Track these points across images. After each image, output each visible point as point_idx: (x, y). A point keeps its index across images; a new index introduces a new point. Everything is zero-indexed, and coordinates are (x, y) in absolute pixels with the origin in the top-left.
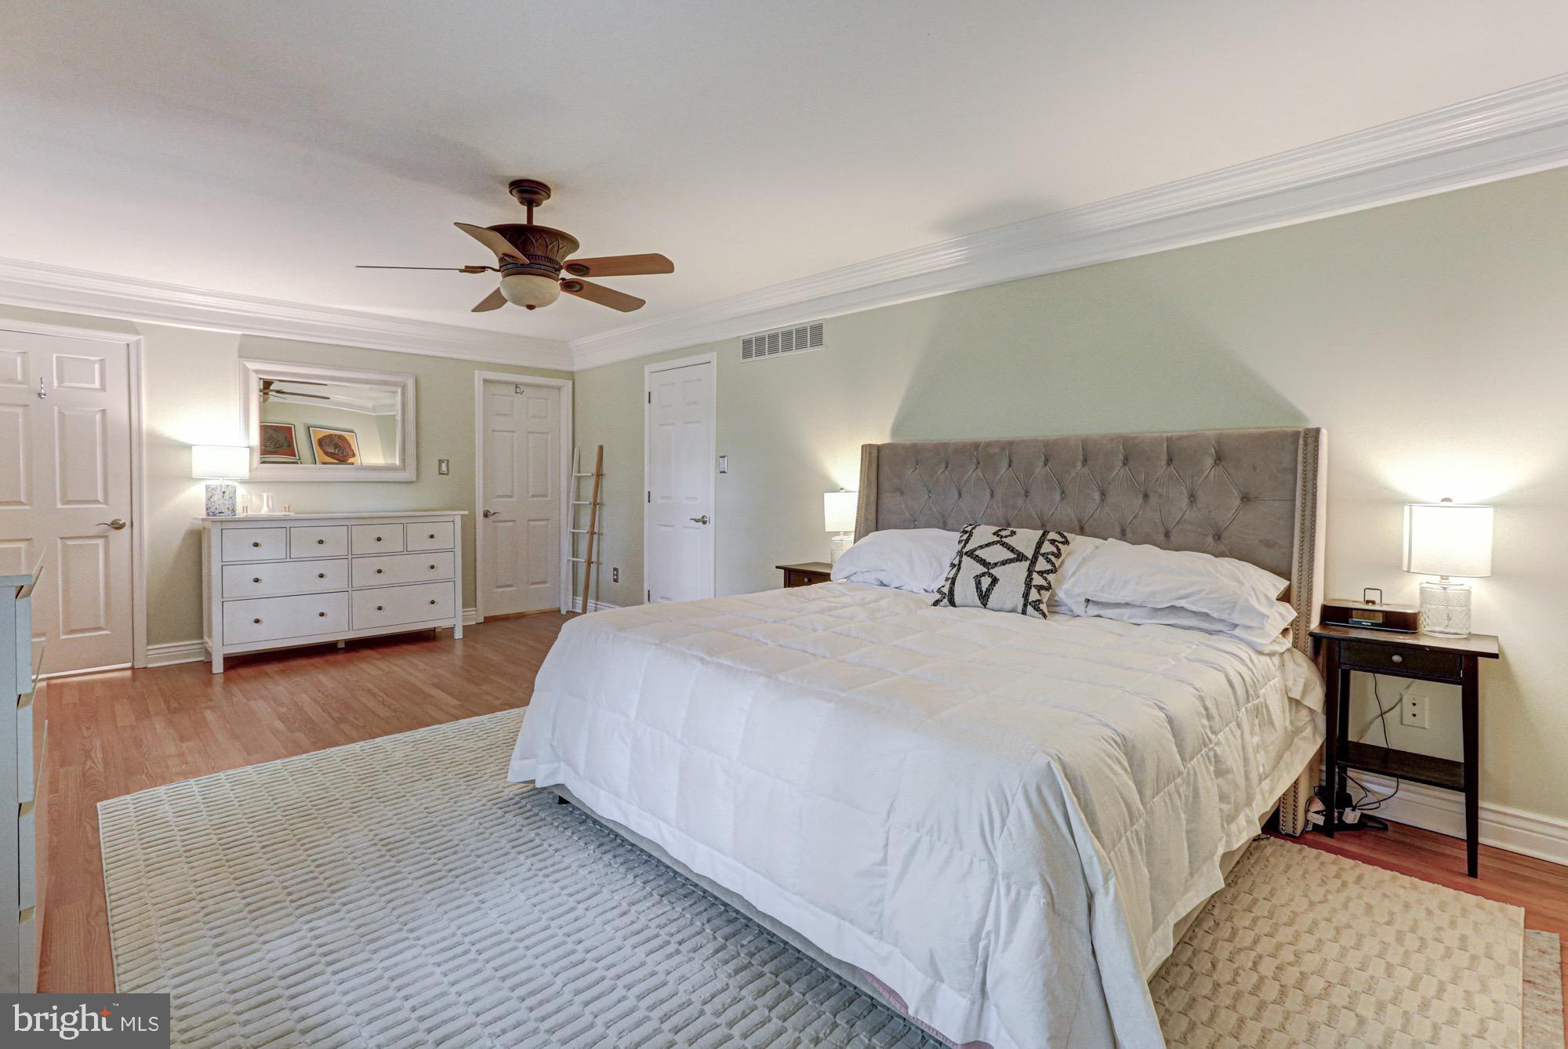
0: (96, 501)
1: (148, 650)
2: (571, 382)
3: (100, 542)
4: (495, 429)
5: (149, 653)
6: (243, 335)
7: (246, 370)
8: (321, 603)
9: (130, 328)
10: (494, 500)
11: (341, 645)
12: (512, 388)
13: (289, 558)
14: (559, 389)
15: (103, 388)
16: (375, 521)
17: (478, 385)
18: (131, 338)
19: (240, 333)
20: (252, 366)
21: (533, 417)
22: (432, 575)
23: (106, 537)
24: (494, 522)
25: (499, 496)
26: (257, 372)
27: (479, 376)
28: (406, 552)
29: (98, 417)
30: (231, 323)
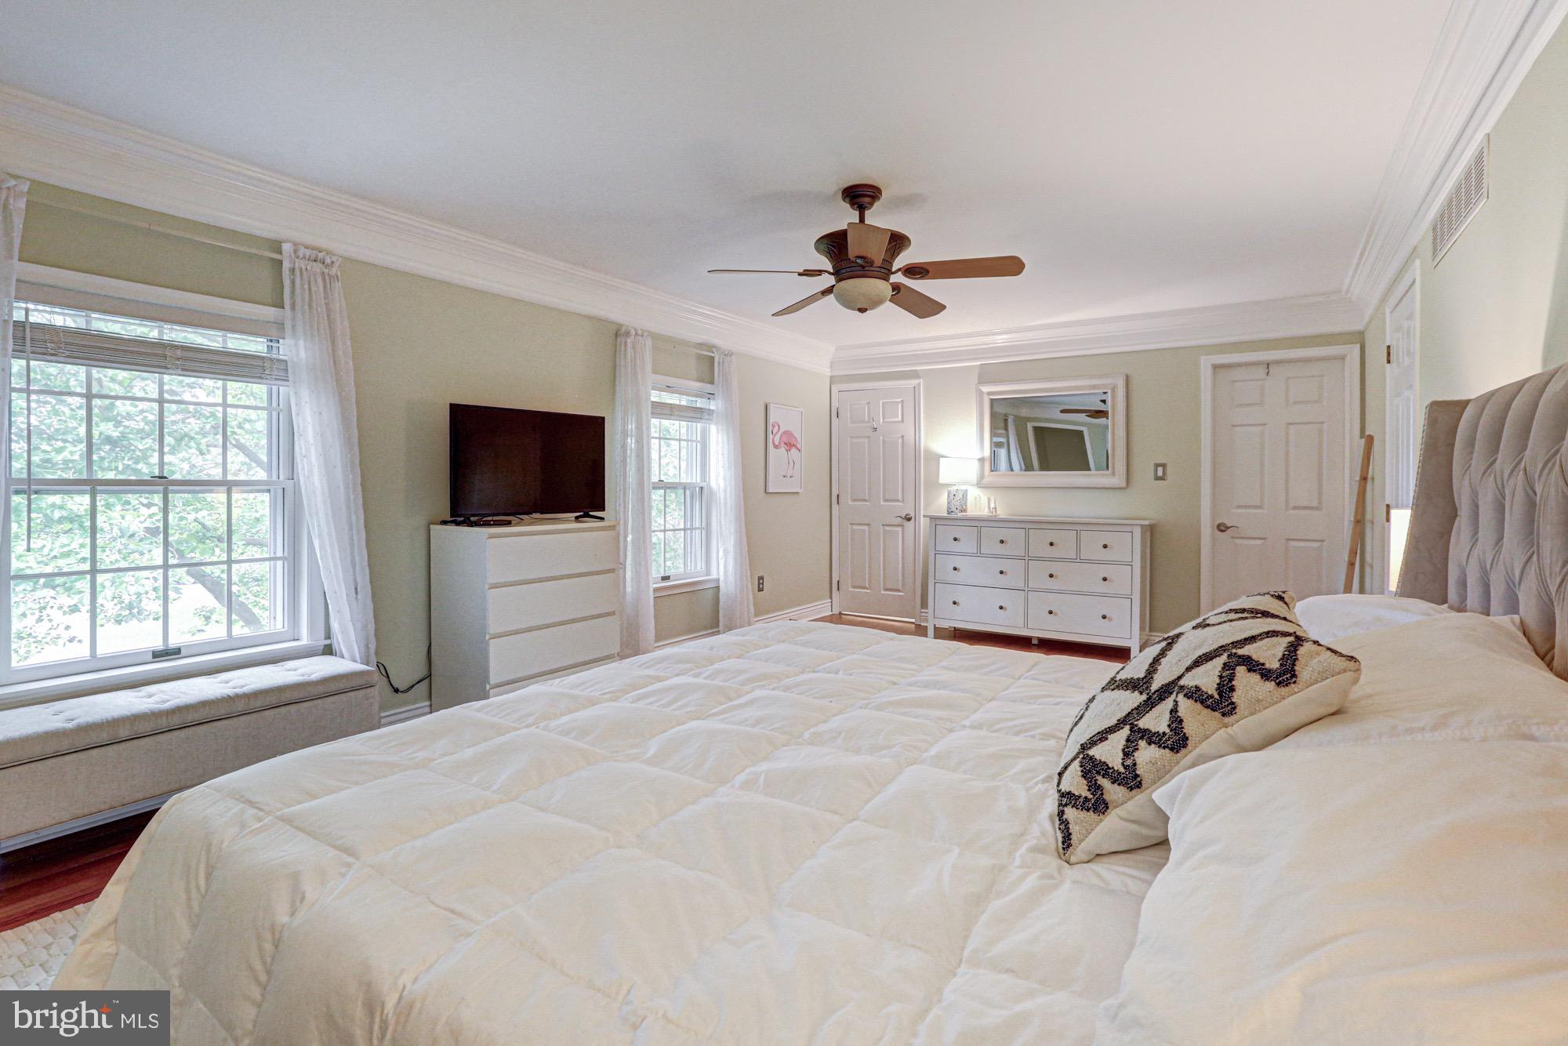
0: (898, 501)
1: (922, 612)
2: (1357, 348)
3: (900, 529)
4: (1235, 424)
5: (923, 614)
6: (981, 365)
7: (981, 393)
8: (1003, 598)
9: (915, 375)
10: (1233, 510)
11: (1035, 642)
12: (1261, 372)
13: (979, 554)
14: (1343, 358)
15: (902, 421)
16: (1044, 526)
17: (1206, 373)
18: (914, 382)
19: (979, 363)
20: (985, 389)
21: (1295, 403)
22: (1104, 588)
23: (902, 526)
24: (1233, 537)
25: (1239, 507)
26: (989, 394)
27: (1206, 363)
28: (1078, 559)
29: (900, 440)
30: (992, 355)
